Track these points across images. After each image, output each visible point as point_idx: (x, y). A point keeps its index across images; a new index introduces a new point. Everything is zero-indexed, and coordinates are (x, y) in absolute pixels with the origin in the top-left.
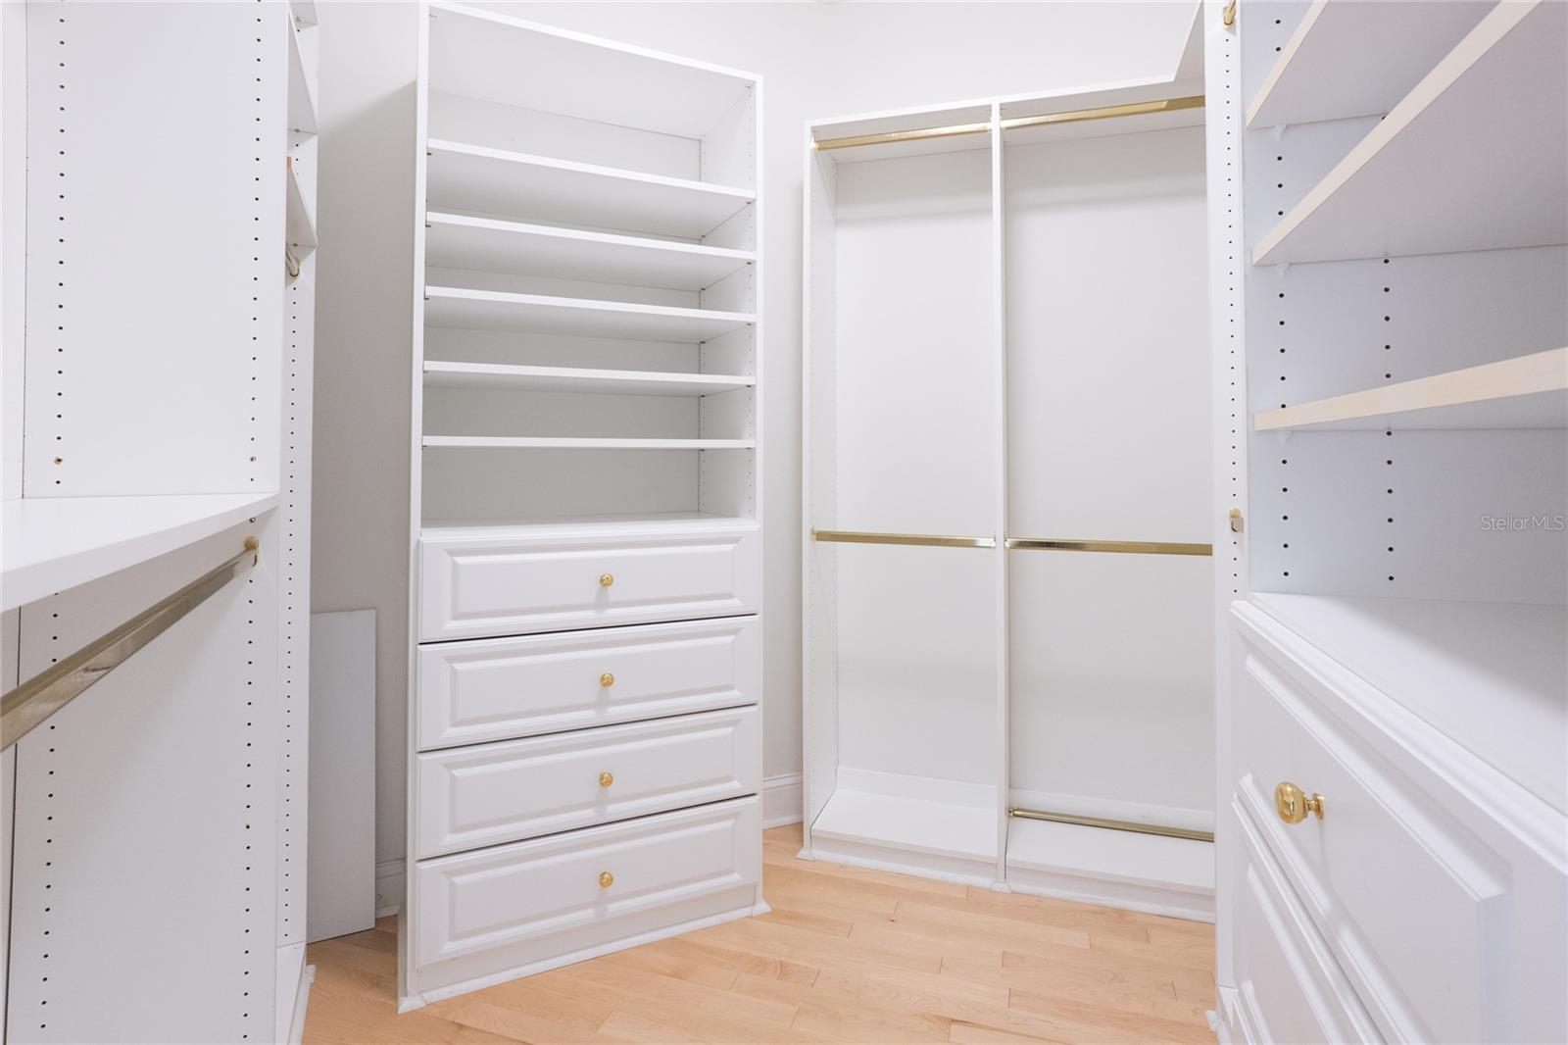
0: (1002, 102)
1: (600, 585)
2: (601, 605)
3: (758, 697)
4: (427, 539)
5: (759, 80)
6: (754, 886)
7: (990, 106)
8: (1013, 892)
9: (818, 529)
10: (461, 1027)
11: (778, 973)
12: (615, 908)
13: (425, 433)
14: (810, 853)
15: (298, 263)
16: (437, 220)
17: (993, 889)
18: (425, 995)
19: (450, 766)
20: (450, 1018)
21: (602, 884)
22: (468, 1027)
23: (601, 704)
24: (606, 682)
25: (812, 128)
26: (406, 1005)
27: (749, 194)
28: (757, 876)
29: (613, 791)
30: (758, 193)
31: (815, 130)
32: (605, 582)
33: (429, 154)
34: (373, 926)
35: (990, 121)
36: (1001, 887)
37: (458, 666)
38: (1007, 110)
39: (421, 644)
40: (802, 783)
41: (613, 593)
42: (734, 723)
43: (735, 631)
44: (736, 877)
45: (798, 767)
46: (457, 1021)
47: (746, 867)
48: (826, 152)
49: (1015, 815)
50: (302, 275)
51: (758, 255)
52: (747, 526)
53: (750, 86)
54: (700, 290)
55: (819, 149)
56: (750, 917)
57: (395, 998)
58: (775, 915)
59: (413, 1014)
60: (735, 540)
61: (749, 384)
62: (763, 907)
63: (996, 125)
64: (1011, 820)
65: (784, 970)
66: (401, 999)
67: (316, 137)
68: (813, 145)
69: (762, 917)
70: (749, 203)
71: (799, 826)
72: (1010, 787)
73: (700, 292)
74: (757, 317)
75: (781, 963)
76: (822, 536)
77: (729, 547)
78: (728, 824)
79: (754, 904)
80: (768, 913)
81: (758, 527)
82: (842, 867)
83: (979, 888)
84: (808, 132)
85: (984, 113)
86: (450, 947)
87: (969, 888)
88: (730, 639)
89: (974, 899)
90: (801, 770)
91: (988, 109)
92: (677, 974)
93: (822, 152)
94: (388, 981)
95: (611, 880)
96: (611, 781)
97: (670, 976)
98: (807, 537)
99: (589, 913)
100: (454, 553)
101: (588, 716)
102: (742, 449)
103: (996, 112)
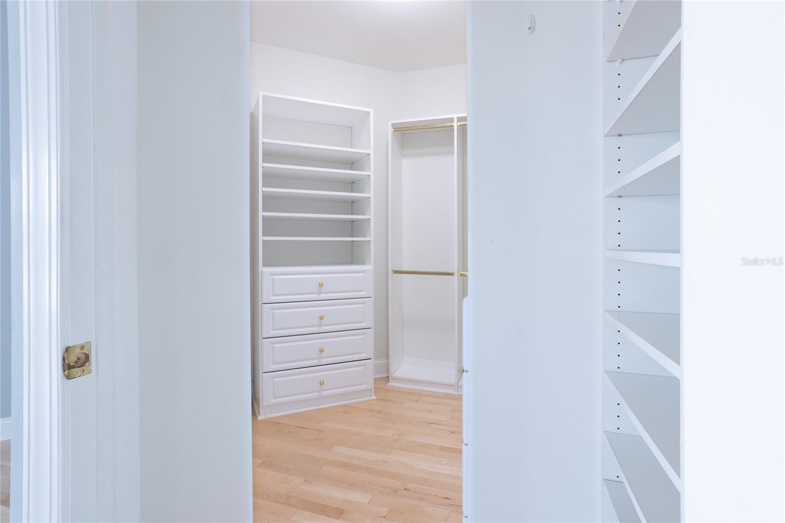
0: (458, 117)
1: (319, 286)
2: (319, 293)
4: (265, 271)
5: (371, 111)
6: (371, 390)
7: (453, 118)
8: (460, 395)
9: (394, 269)
10: (278, 423)
12: (325, 393)
13: (263, 236)
14: (392, 384)
16: (266, 166)
17: (453, 394)
18: (266, 415)
19: (272, 343)
20: (275, 421)
21: (320, 385)
22: (280, 423)
23: (320, 325)
24: (321, 318)
26: (260, 418)
27: (368, 152)
28: (372, 387)
29: (323, 354)
30: (371, 152)
31: (393, 124)
32: (321, 285)
33: (263, 144)
35: (453, 123)
36: (457, 393)
37: (275, 311)
38: (459, 119)
39: (263, 304)
40: (388, 363)
41: (323, 289)
42: (364, 334)
43: (364, 303)
44: (364, 386)
45: (387, 357)
47: (369, 384)
48: (397, 132)
51: (371, 173)
52: (368, 267)
53: (369, 113)
55: (394, 131)
56: (371, 400)
58: (378, 400)
59: (262, 420)
60: (364, 272)
61: (369, 218)
62: (374, 397)
63: (456, 124)
65: (379, 412)
68: (392, 130)
69: (375, 400)
70: (368, 156)
71: (387, 377)
74: (371, 195)
76: (396, 272)
77: (362, 274)
78: (362, 368)
79: (371, 396)
81: (372, 267)
82: (402, 388)
84: (390, 126)
85: (452, 120)
86: (273, 401)
87: (445, 394)
90: (388, 358)
92: (346, 413)
95: (323, 383)
96: (323, 351)
97: (344, 413)
98: (390, 272)
99: (316, 394)
100: (272, 274)
101: (316, 329)
102: (366, 241)
103: (455, 120)
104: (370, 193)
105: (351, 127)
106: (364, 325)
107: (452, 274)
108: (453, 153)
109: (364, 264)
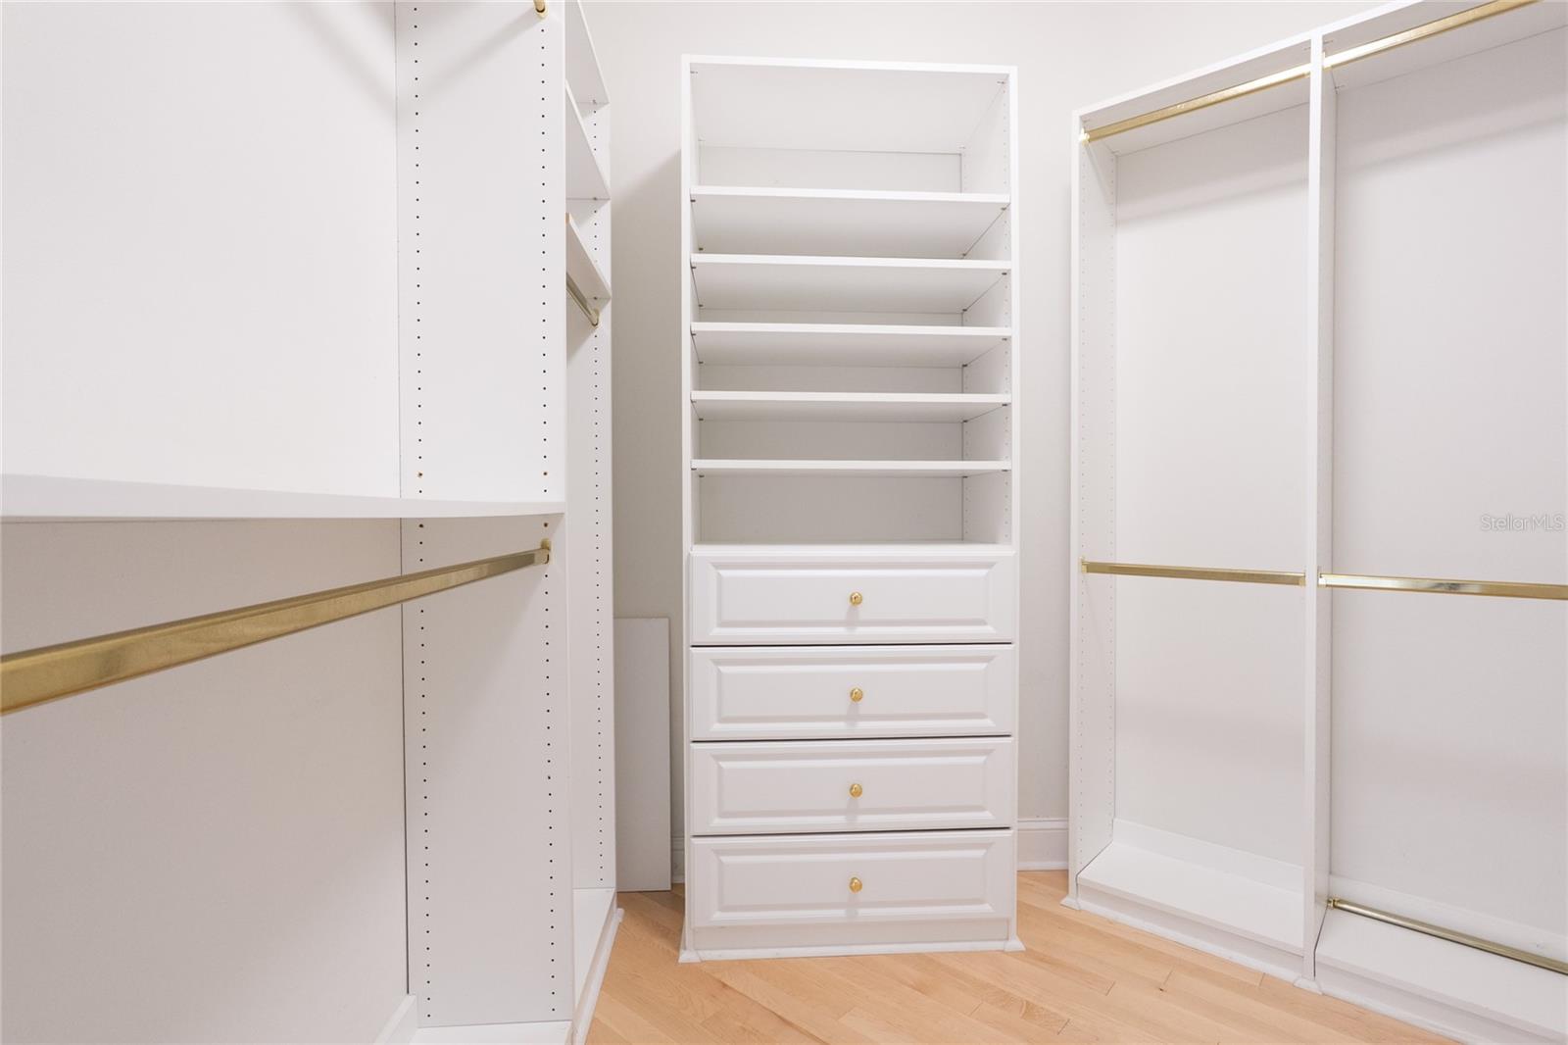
0: (1325, 33)
1: (850, 604)
2: (851, 622)
3: (1013, 727)
4: (698, 555)
5: (1013, 72)
6: (1007, 922)
7: (1310, 41)
8: (1324, 994)
9: (1090, 559)
10: (725, 985)
11: (1023, 1012)
12: (865, 914)
13: (694, 456)
14: (1075, 901)
15: (597, 312)
17: (1296, 985)
18: (700, 953)
20: (717, 976)
21: (851, 888)
22: (731, 988)
23: (852, 717)
24: (856, 697)
25: (1081, 117)
26: (685, 956)
27: (1002, 199)
28: (1009, 911)
29: (862, 801)
30: (1013, 197)
31: (1085, 120)
32: (855, 600)
33: (692, 201)
34: (669, 889)
35: (1309, 61)
36: (1307, 984)
37: (724, 669)
38: (1331, 43)
39: (693, 646)
40: (1065, 832)
41: (864, 611)
42: (986, 752)
43: (987, 659)
44: (988, 908)
45: (1064, 812)
46: (723, 980)
47: (999, 900)
48: (1099, 141)
49: (1335, 906)
50: (600, 324)
51: (1013, 264)
52: (1003, 552)
53: (1003, 81)
54: (963, 311)
55: (1089, 141)
56: (1003, 951)
57: (678, 949)
58: (1028, 954)
59: (689, 965)
60: (989, 565)
61: (1005, 402)
62: (1016, 944)
63: (1317, 65)
64: (1329, 911)
65: (1029, 1010)
66: (682, 951)
67: (609, 203)
68: (1084, 137)
69: (1015, 954)
70: (1004, 209)
71: (1065, 873)
72: (1331, 873)
73: (962, 314)
74: (1013, 330)
75: (1027, 1002)
76: (1093, 568)
77: (983, 572)
78: (979, 853)
79: (1007, 939)
80: (1022, 952)
81: (1014, 552)
82: (1111, 923)
83: (1274, 978)
84: (1076, 123)
85: (1301, 52)
86: (718, 916)
87: (1264, 977)
88: (982, 666)
89: (1267, 989)
91: (1305, 47)
92: (921, 988)
93: (1093, 143)
94: (674, 933)
95: (860, 886)
96: (860, 793)
97: (914, 988)
98: (1075, 568)
99: (841, 913)
100: (719, 566)
101: (839, 728)
102: (998, 471)
103: (1317, 48)
104: (1009, 325)
105: (960, 155)
106: (986, 725)
107: (1295, 581)
108: (1304, 182)
109: (991, 540)
